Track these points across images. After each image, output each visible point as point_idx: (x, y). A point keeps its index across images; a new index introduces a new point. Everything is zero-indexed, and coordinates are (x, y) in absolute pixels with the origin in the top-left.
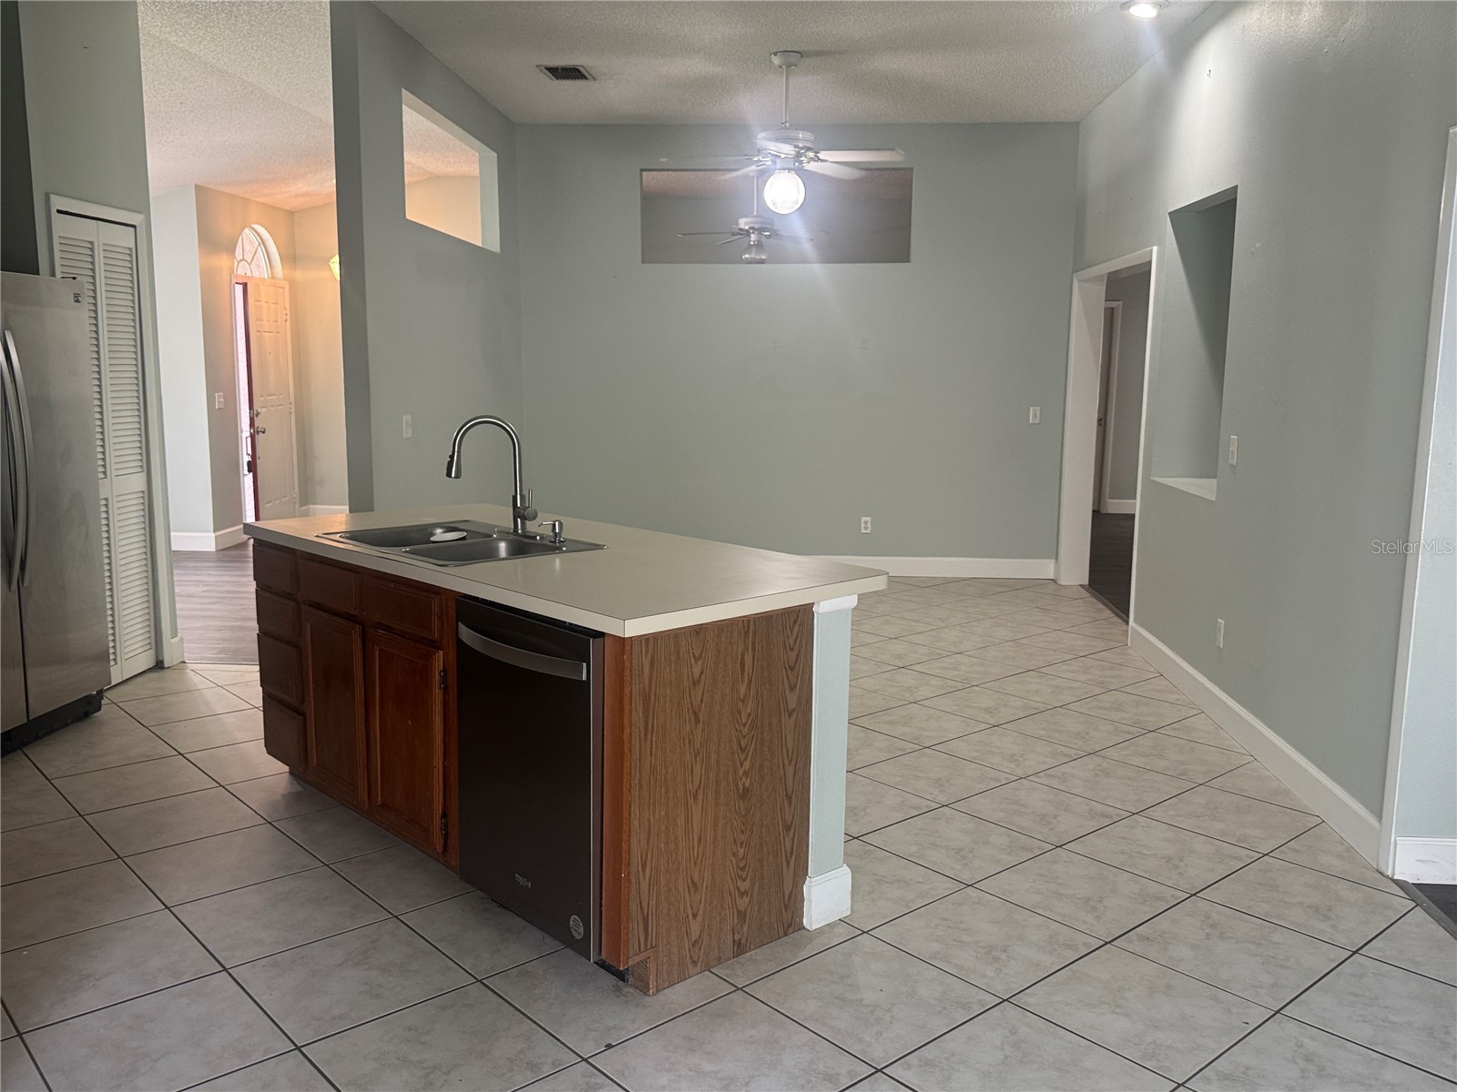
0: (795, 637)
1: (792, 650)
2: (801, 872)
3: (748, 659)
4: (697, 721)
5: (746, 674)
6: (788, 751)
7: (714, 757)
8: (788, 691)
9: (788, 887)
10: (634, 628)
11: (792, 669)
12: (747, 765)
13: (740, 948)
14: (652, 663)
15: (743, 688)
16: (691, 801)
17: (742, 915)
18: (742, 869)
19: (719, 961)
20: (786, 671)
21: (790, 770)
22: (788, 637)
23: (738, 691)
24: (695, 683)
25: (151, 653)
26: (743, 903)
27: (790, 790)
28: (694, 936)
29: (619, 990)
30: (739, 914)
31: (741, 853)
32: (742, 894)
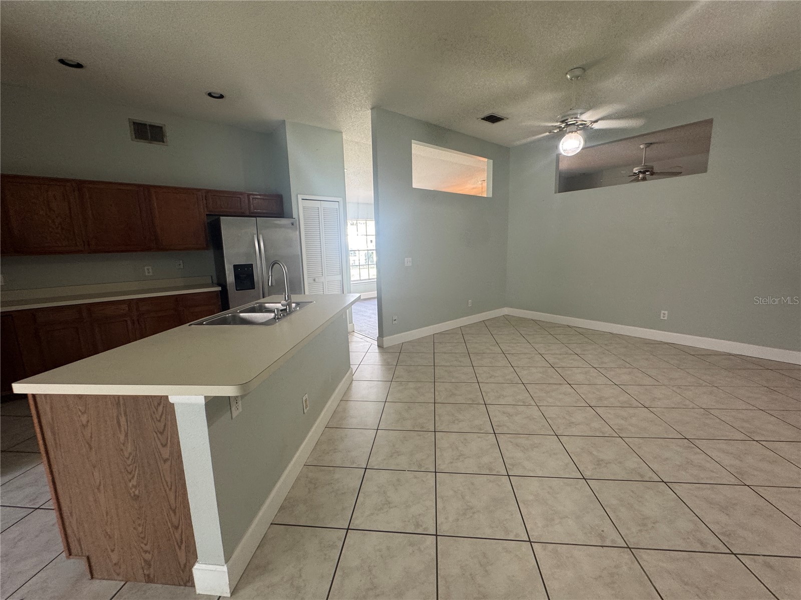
0: (160, 414)
1: (159, 421)
2: (193, 556)
3: (123, 420)
4: (91, 449)
5: (122, 429)
6: (167, 483)
7: (107, 471)
8: (160, 445)
9: (183, 560)
11: (162, 433)
12: (134, 482)
13: (149, 579)
14: (51, 408)
15: (122, 437)
17: (148, 563)
18: (143, 538)
19: (134, 580)
20: (157, 434)
22: (154, 413)
23: (119, 439)
24: (84, 426)
26: (148, 556)
27: (173, 506)
30: (145, 561)
31: (140, 529)
32: (146, 552)
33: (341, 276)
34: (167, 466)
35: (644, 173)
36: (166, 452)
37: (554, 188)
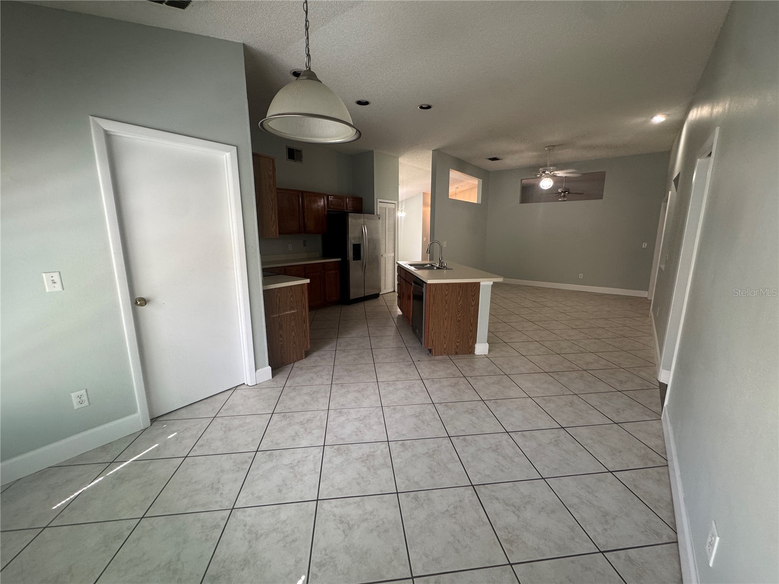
0: (475, 289)
1: (474, 292)
2: (475, 342)
3: (461, 292)
4: (446, 303)
5: (460, 296)
6: (471, 314)
7: (451, 312)
8: (472, 301)
9: (471, 344)
10: (429, 282)
11: (473, 296)
12: (459, 315)
13: (456, 353)
14: (435, 290)
15: (459, 298)
16: (444, 320)
17: (457, 347)
18: (458, 337)
19: (451, 354)
21: (472, 319)
22: (473, 289)
24: (446, 295)
25: (393, 288)
26: (458, 344)
27: (472, 323)
28: (445, 348)
29: (428, 354)
30: (457, 346)
31: (458, 333)
32: (458, 342)
33: (394, 253)
34: (473, 308)
35: (564, 192)
36: (473, 303)
37: (519, 200)
